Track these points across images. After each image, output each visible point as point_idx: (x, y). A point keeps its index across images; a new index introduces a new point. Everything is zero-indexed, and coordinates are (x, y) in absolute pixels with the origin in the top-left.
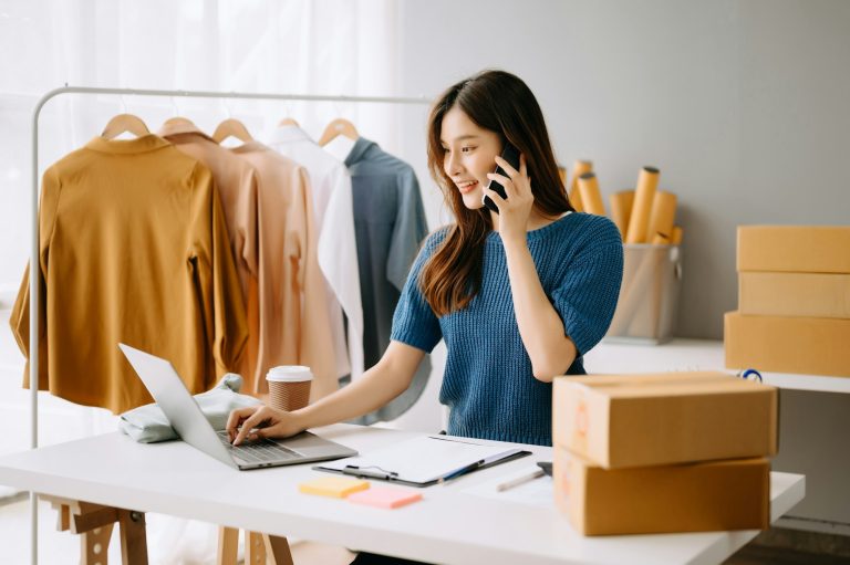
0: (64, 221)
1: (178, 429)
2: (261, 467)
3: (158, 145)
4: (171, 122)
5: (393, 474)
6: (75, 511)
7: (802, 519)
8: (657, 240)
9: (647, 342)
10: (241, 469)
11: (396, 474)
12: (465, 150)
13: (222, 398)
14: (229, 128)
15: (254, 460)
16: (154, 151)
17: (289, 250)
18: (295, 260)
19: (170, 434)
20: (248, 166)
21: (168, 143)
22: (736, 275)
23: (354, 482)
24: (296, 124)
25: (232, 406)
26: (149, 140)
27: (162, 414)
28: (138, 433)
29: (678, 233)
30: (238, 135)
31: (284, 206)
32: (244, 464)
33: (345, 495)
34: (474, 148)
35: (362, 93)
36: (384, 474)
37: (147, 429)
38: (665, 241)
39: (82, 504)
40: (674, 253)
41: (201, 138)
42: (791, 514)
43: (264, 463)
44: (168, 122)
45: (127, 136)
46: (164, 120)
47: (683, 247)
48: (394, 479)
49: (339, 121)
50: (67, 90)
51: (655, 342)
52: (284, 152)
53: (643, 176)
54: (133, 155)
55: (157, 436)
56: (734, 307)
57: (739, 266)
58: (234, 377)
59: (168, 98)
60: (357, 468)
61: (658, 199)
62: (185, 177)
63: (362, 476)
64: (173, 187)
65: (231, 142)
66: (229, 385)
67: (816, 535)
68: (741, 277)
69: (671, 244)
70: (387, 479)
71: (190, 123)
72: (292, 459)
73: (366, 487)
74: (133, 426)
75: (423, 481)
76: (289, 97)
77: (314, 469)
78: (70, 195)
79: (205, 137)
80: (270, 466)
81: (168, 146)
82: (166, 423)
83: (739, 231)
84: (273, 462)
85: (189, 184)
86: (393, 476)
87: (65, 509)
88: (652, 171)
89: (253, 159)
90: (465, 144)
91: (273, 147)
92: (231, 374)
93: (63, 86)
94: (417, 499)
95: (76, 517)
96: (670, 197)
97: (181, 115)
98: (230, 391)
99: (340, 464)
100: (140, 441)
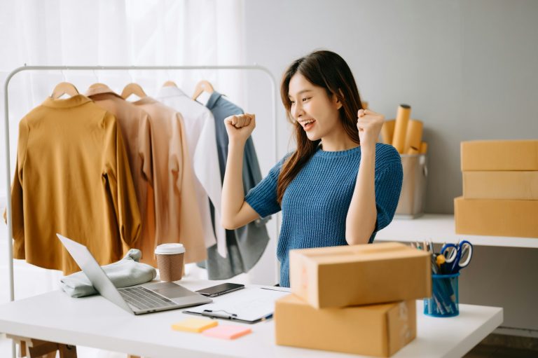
0: (31, 152)
1: (97, 288)
2: (149, 313)
3: (83, 101)
4: (94, 86)
5: (234, 315)
6: (29, 345)
7: (510, 328)
8: (411, 152)
9: (407, 217)
10: (136, 314)
11: (236, 315)
12: (304, 100)
13: (127, 266)
14: (131, 89)
15: (145, 308)
16: (81, 105)
17: (172, 166)
18: (176, 173)
19: (91, 291)
20: (144, 113)
21: (90, 100)
22: (461, 174)
23: (208, 321)
24: (175, 85)
25: (133, 271)
26: (77, 98)
27: (86, 278)
28: (72, 291)
29: (425, 146)
30: (137, 94)
31: (168, 138)
32: (138, 310)
33: (201, 331)
34: (309, 98)
35: (220, 64)
36: (228, 315)
37: (77, 288)
38: (416, 152)
39: (33, 340)
40: (422, 159)
41: (113, 96)
42: (504, 325)
43: (151, 309)
44: (92, 87)
45: (67, 97)
46: (90, 86)
47: (428, 155)
48: (234, 319)
49: (202, 82)
50: (26, 68)
51: (411, 217)
52: (167, 103)
53: (400, 110)
54: (69, 108)
55: (83, 293)
56: (460, 194)
57: (462, 168)
58: (135, 252)
59: (92, 71)
60: (211, 311)
61: (410, 124)
62: (100, 122)
63: (213, 317)
64: (93, 128)
65: (133, 98)
66: (132, 257)
67: (521, 338)
68: (464, 174)
69: (420, 154)
70: (230, 318)
71: (106, 87)
72: (170, 306)
73: (216, 325)
74: (69, 287)
75: (252, 319)
76: (171, 68)
77: (183, 312)
78: (35, 135)
79: (116, 96)
80: (155, 312)
81: (90, 101)
82: (89, 284)
83: (462, 145)
84: (157, 308)
85: (102, 126)
86: (234, 317)
87: (23, 344)
88: (406, 107)
89: (147, 109)
90: (304, 96)
91: (160, 101)
92: (134, 250)
93: (23, 65)
94: (248, 332)
95: (30, 348)
96: (419, 124)
97: (100, 82)
98: (132, 261)
99: (200, 309)
100: (73, 296)
